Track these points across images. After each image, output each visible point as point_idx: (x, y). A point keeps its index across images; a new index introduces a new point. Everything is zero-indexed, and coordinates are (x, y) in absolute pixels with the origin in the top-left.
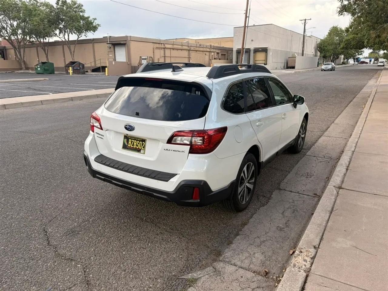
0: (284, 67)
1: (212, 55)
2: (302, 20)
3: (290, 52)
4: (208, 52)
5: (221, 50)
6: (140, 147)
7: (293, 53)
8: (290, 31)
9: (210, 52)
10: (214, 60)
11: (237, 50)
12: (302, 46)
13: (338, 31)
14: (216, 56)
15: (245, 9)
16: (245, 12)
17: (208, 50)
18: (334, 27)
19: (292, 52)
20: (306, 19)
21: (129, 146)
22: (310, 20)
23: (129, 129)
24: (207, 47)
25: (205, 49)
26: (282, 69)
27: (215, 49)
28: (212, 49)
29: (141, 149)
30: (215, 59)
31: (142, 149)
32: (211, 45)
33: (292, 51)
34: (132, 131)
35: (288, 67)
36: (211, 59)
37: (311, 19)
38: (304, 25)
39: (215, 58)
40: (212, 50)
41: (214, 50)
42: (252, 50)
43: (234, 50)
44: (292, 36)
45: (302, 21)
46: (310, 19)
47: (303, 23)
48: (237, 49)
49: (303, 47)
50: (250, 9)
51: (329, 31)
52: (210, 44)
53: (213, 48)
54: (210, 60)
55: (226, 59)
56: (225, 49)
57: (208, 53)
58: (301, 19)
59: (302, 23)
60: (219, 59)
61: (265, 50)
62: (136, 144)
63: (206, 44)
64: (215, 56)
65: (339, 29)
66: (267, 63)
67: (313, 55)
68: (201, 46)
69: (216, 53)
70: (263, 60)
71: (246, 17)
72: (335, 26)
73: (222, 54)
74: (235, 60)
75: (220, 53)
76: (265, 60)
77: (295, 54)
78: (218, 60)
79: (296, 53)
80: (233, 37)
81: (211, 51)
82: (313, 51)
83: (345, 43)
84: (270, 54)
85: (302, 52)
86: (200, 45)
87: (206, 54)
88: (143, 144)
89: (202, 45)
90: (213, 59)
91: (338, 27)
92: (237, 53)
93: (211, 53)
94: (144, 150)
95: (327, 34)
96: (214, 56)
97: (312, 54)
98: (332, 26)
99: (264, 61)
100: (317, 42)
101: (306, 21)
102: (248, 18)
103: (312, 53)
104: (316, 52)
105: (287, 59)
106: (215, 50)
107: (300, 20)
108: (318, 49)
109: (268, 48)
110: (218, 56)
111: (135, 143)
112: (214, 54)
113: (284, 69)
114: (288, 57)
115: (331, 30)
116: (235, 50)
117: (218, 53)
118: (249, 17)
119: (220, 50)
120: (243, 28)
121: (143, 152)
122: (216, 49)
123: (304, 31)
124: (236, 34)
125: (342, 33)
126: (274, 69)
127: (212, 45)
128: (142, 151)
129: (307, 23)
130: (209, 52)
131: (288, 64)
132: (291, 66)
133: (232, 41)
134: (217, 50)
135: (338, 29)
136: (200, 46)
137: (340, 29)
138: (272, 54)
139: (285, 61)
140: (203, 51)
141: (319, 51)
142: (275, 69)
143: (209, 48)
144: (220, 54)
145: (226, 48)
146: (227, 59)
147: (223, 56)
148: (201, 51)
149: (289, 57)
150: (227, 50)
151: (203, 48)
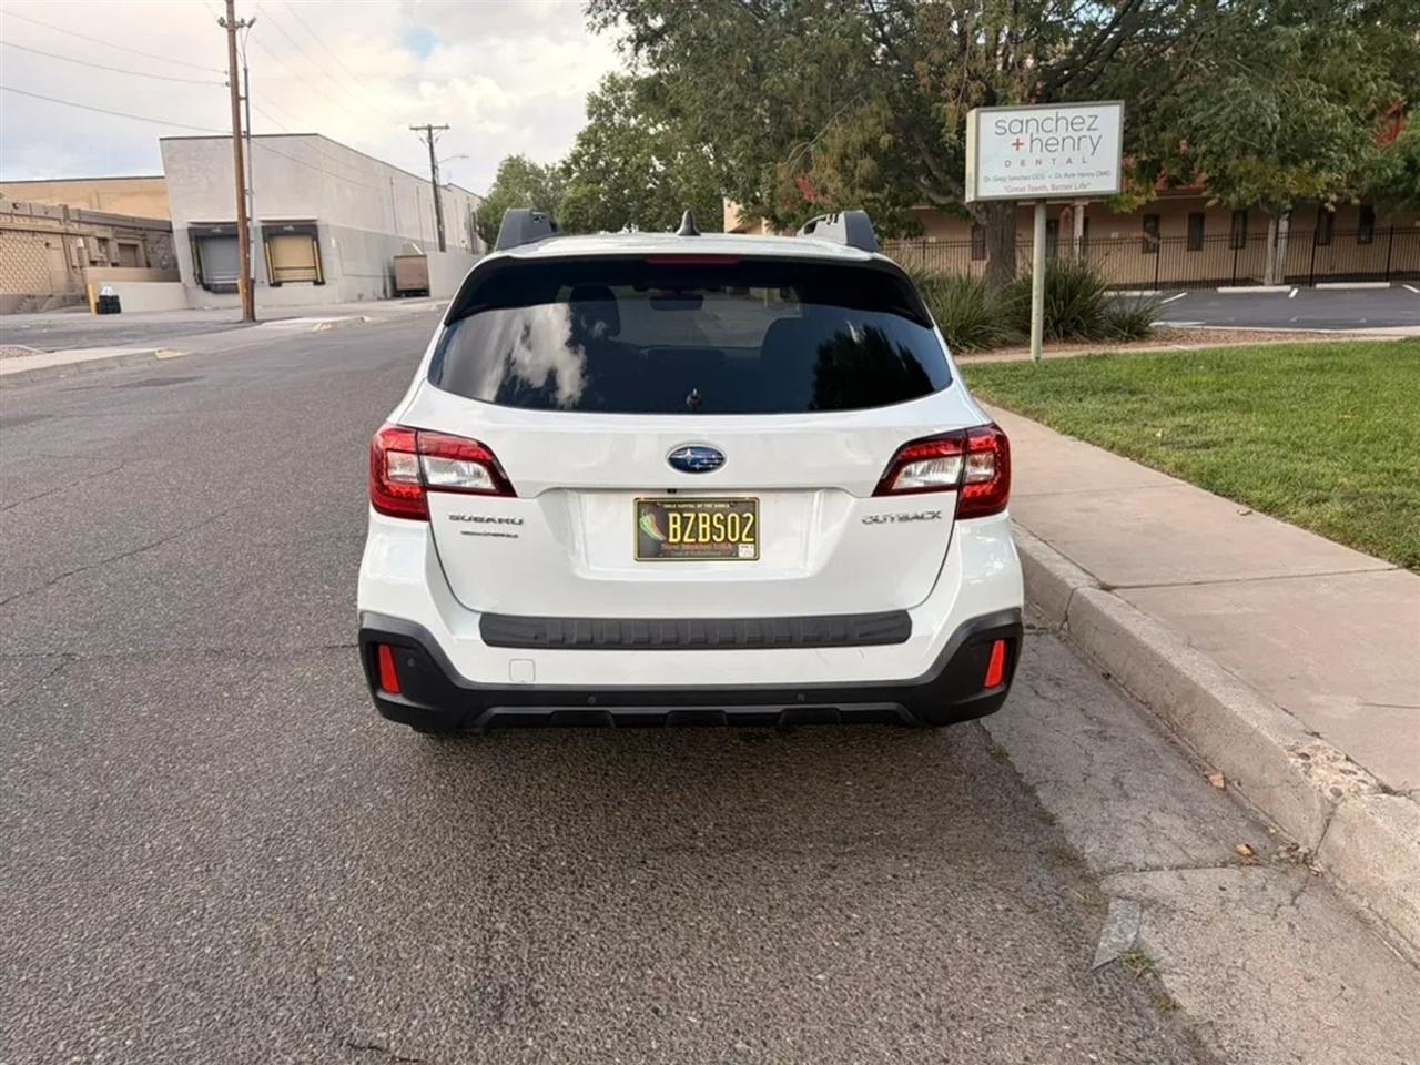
0: (385, 291)
1: (79, 249)
2: (416, 129)
3: (393, 237)
4: (60, 237)
5: (113, 226)
6: (733, 536)
7: (405, 242)
8: (383, 163)
9: (67, 234)
10: (93, 269)
11: (190, 230)
12: (435, 217)
13: (528, 174)
14: (96, 254)
15: (227, 66)
16: (227, 78)
17: (56, 226)
18: (511, 159)
19: (404, 239)
20: (433, 125)
21: (671, 540)
22: (443, 131)
23: (697, 466)
24: (49, 215)
25: (40, 224)
26: (379, 299)
27: (85, 222)
28: (76, 225)
29: (740, 540)
30: (93, 263)
31: (744, 539)
32: (65, 208)
33: (400, 235)
34: (713, 469)
35: (398, 293)
36: (76, 263)
37: (447, 127)
38: (428, 145)
39: (94, 259)
40: (74, 228)
41: (83, 225)
42: (256, 228)
43: (174, 227)
44: (392, 184)
45: (419, 132)
46: (444, 125)
47: (425, 139)
48: (190, 226)
49: (439, 222)
50: (246, 71)
51: (500, 170)
52: (63, 203)
53: (77, 218)
54: (74, 267)
55: (144, 263)
56: (130, 224)
57: (56, 242)
58: (414, 126)
59: (421, 139)
60: (114, 265)
61: (308, 230)
62: (707, 526)
63: (41, 202)
64: (92, 251)
65: (528, 165)
66: (326, 278)
67: (467, 249)
68: (18, 212)
69: (93, 243)
70: (307, 268)
71: (236, 99)
72: (515, 156)
73: (120, 245)
74: (192, 269)
75: (112, 240)
76: (315, 268)
77: (414, 245)
78: (110, 268)
79: (414, 241)
80: (162, 177)
81: (71, 230)
82: (464, 235)
83: (567, 211)
84: (330, 245)
85: (437, 240)
86: (14, 205)
87: (47, 244)
88: (744, 521)
89: (25, 206)
90: (86, 262)
91: (525, 159)
92: (191, 239)
93: (73, 239)
94: (754, 542)
95: (494, 180)
96: (89, 253)
97: (463, 246)
98: (505, 156)
99: (313, 270)
100: (469, 205)
101: (434, 131)
102: (243, 103)
103: (463, 242)
104: (473, 239)
105: (389, 263)
106: (88, 226)
107: (412, 129)
108: (478, 228)
109: (318, 223)
110: (107, 253)
111: (704, 522)
112: (86, 246)
113: (386, 298)
114: (392, 259)
115: (503, 168)
116: (180, 225)
117: (103, 241)
118: (246, 98)
119: (110, 228)
120: (232, 141)
121: (753, 551)
122: (90, 223)
123: (434, 168)
124: (176, 166)
125: (540, 179)
126: (353, 301)
127: (70, 207)
128: (745, 551)
129: (437, 139)
130: (62, 234)
131: (398, 279)
132: (409, 288)
133: (162, 193)
134: (95, 227)
135: (525, 167)
136: (15, 211)
137: (532, 166)
138: (338, 244)
139: (384, 272)
140: (34, 232)
141: (481, 236)
142: (356, 297)
143: (59, 220)
144: (113, 246)
145: (134, 219)
146: (149, 266)
147: (129, 254)
148: (23, 231)
149: (396, 257)
150: (141, 229)
151: (30, 216)
